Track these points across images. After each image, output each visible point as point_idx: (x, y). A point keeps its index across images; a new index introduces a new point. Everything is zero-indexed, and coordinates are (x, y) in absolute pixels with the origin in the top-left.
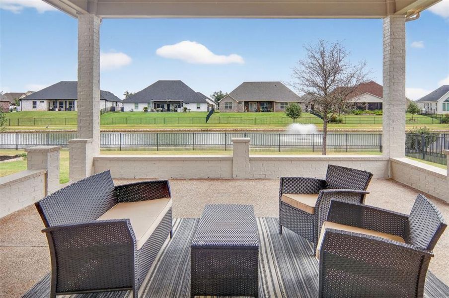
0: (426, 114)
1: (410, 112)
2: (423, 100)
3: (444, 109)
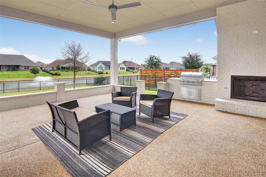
0: (93, 71)
1: (88, 70)
2: (91, 66)
3: (99, 69)
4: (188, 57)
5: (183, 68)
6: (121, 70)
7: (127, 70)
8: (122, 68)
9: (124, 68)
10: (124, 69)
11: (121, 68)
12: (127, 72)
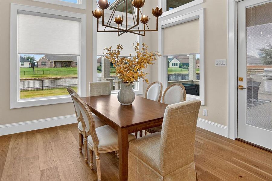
4: (268, 48)
5: (261, 63)
6: (174, 67)
7: (180, 67)
8: (175, 64)
9: (177, 63)
10: (177, 66)
11: (173, 64)
12: (180, 69)
